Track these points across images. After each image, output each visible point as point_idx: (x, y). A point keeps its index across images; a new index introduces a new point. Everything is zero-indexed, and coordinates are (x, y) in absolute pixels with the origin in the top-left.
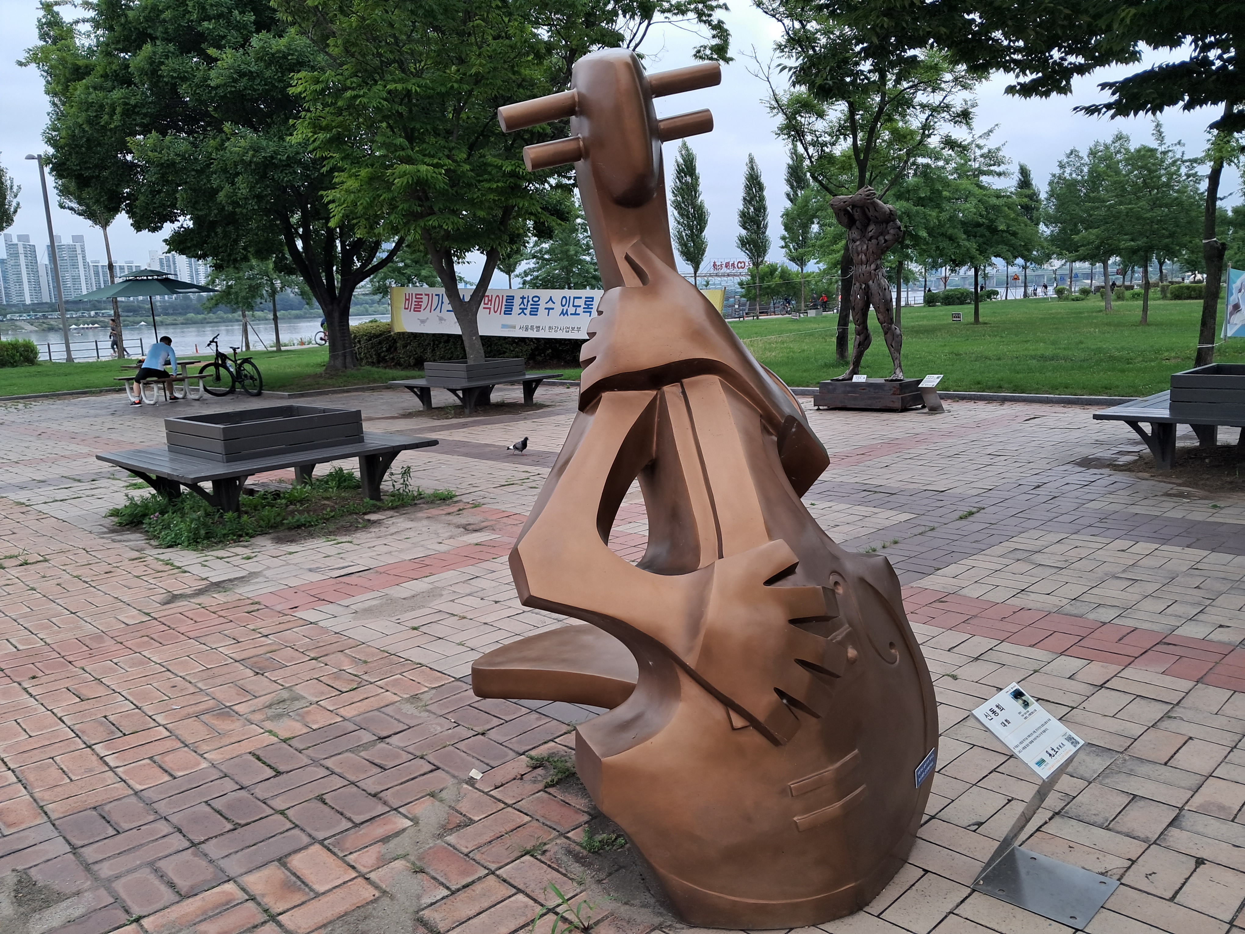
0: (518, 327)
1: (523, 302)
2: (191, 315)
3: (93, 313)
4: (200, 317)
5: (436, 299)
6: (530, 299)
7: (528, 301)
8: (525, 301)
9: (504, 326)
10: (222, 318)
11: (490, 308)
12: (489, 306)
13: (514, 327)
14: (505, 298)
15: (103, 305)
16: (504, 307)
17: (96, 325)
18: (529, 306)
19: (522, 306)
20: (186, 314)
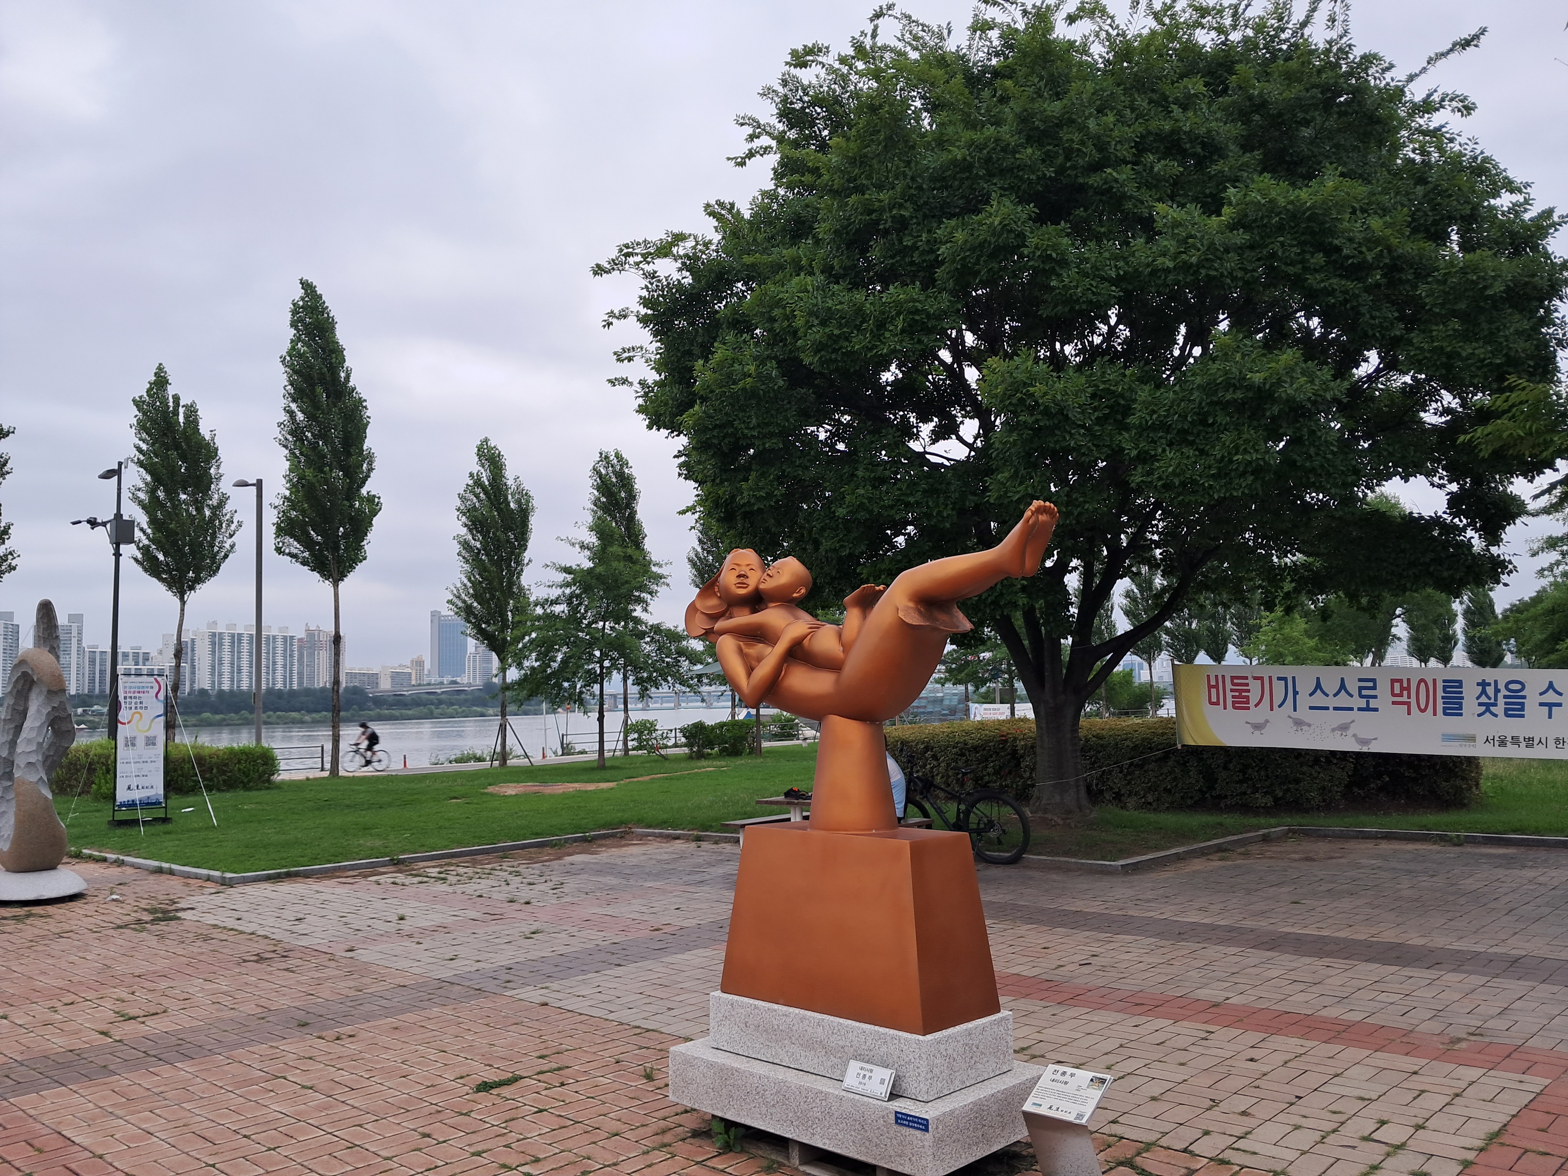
0: (1480, 739)
1: (1484, 692)
2: (206, 715)
3: (80, 710)
4: (218, 717)
5: (1279, 687)
6: (1501, 686)
7: (1497, 691)
8: (1490, 690)
9: (1449, 738)
10: (246, 719)
11: (1408, 704)
12: (1405, 699)
13: (1472, 739)
14: (1440, 686)
15: (95, 701)
16: (1440, 701)
17: (83, 726)
18: (1501, 701)
19: (1484, 699)
20: (200, 713)
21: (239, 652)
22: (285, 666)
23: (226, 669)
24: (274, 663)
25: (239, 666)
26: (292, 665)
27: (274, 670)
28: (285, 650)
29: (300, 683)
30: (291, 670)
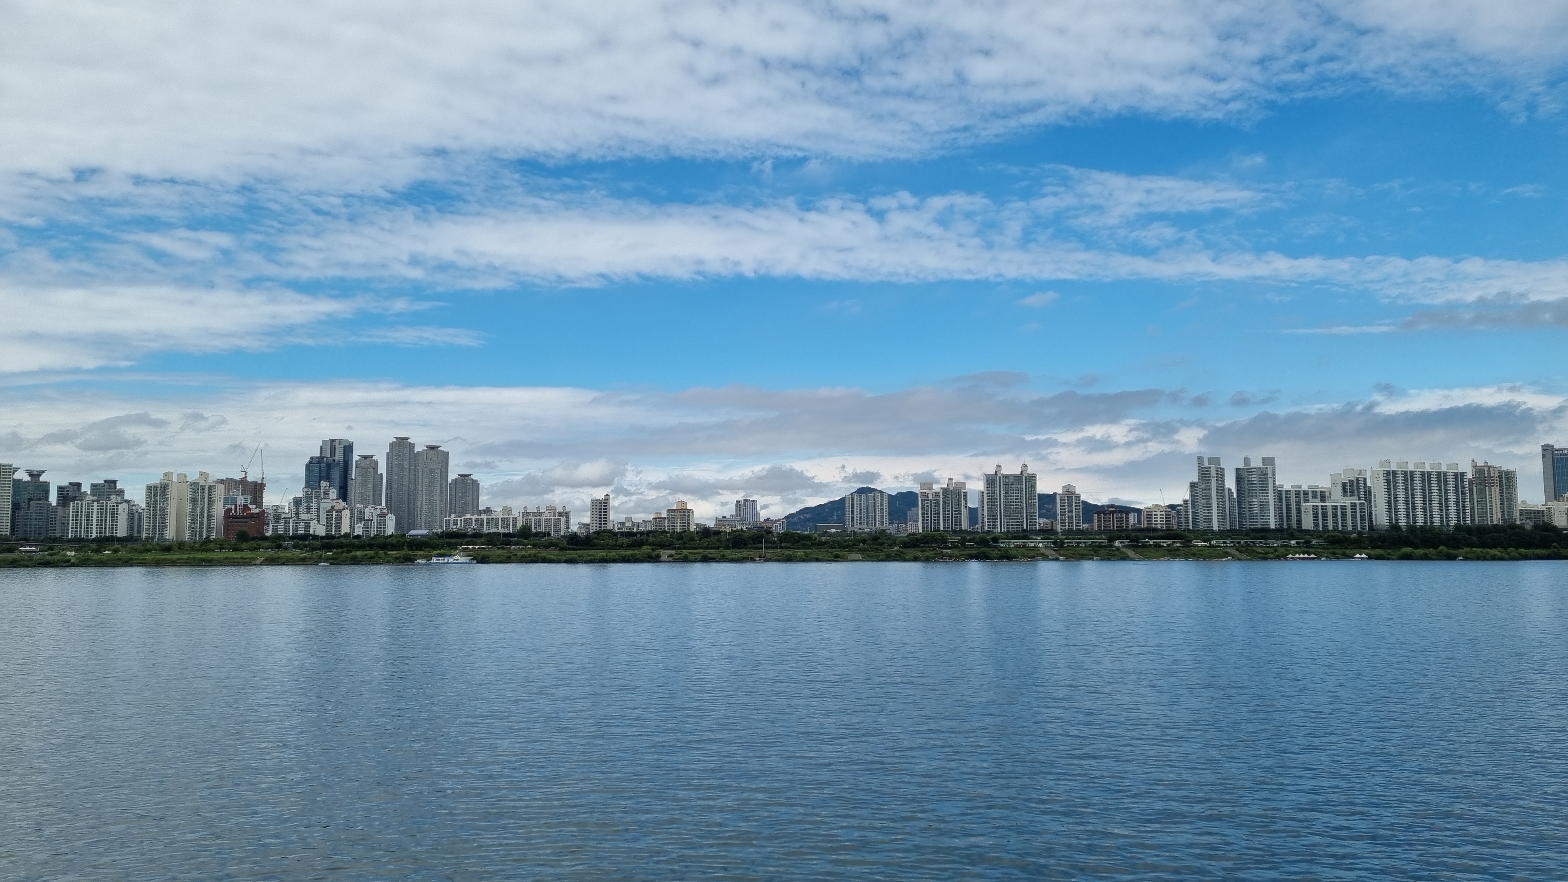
21: (1413, 489)
22: (1457, 503)
23: (1401, 505)
24: (1447, 500)
25: (1413, 503)
26: (1464, 502)
27: (1447, 506)
28: (1457, 487)
29: (1473, 520)
30: (1464, 507)
